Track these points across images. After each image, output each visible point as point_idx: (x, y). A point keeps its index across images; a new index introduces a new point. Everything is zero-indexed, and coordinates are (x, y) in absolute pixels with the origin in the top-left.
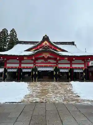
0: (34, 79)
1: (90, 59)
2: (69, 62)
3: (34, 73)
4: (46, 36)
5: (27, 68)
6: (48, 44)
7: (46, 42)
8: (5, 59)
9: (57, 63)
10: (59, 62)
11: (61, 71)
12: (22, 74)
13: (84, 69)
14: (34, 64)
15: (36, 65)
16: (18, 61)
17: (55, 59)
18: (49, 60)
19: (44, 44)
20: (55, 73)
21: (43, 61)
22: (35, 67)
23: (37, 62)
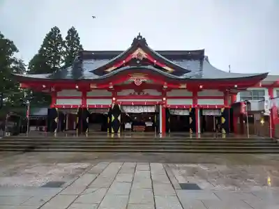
0: (113, 131)
1: (236, 86)
2: (190, 94)
3: (113, 118)
4: (139, 36)
5: (99, 108)
6: (144, 55)
7: (139, 51)
8: (53, 90)
10: (169, 94)
12: (87, 120)
13: (223, 110)
14: (114, 99)
15: (118, 100)
16: (80, 94)
17: (160, 88)
18: (146, 91)
19: (135, 54)
21: (132, 91)
23: (119, 94)
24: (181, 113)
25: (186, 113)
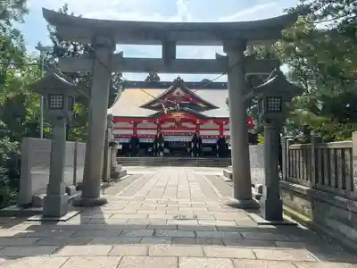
2: (218, 127)
5: (146, 136)
6: (182, 93)
7: (178, 90)
9: (198, 129)
10: (201, 127)
11: (204, 141)
14: (159, 130)
15: (162, 131)
16: (132, 126)
17: (194, 123)
18: (184, 124)
19: (175, 93)
20: (193, 145)
21: (173, 124)
22: (161, 135)
23: (162, 126)
24: (210, 142)
25: (214, 141)
